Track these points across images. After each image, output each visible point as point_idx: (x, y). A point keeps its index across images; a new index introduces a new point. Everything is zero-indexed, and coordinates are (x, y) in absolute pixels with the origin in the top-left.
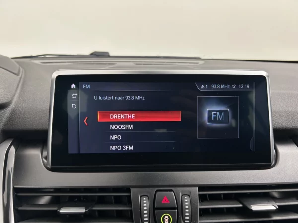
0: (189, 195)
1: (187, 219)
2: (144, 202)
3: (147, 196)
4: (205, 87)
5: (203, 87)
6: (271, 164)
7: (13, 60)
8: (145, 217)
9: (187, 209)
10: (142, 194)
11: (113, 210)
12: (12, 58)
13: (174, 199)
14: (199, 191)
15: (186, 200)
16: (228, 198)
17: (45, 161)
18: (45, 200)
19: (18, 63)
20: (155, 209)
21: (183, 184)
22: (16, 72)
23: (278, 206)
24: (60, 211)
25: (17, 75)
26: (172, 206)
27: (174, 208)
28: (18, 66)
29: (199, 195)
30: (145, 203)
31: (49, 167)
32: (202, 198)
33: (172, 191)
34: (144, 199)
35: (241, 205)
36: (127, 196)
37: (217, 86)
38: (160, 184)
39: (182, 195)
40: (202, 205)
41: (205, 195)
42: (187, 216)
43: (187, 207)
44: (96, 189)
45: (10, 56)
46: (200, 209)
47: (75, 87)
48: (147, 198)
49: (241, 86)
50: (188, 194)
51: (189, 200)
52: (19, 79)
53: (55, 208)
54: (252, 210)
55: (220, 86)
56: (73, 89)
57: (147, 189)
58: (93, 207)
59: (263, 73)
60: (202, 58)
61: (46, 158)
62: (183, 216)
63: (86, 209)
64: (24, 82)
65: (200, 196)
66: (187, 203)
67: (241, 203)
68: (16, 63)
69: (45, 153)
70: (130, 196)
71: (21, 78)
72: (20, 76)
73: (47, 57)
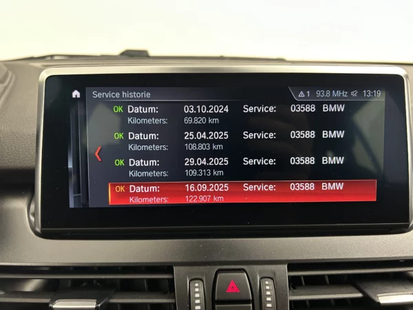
0: (272, 279)
2: (197, 290)
3: (202, 280)
4: (306, 94)
5: (301, 94)
6: (409, 225)
7: (1, 63)
9: (269, 302)
10: (194, 277)
11: (146, 304)
13: (247, 284)
14: (289, 270)
15: (268, 288)
16: (337, 282)
17: (33, 219)
18: (32, 285)
20: (214, 302)
21: (262, 259)
24: (54, 306)
25: (1, 82)
26: (244, 297)
27: (247, 302)
28: (6, 69)
29: (289, 277)
30: (198, 292)
31: (38, 230)
32: (295, 283)
33: (243, 270)
34: (197, 285)
35: (360, 295)
36: (168, 279)
37: (325, 94)
38: (223, 259)
39: (261, 278)
40: (293, 294)
41: (299, 277)
43: (269, 299)
44: (118, 267)
46: (291, 301)
47: (79, 96)
48: (201, 283)
49: (367, 93)
50: (271, 276)
51: (272, 287)
52: (2, 89)
53: (47, 301)
54: (379, 303)
55: (331, 93)
56: (77, 99)
57: (202, 268)
58: (111, 298)
59: (401, 72)
61: (34, 215)
63: (98, 303)
65: (291, 279)
66: (268, 293)
67: (361, 291)
68: (3, 66)
70: (172, 280)
71: (6, 88)
72: (6, 84)
73: (56, 58)
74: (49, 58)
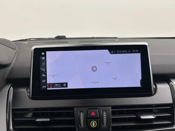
0: (106, 111)
1: (105, 124)
2: (82, 115)
4: (114, 52)
5: (112, 52)
6: (152, 94)
7: (13, 42)
8: (82, 123)
9: (105, 118)
10: (81, 111)
12: (12, 41)
14: (112, 109)
15: (104, 114)
16: (128, 112)
17: (29, 94)
18: (30, 115)
19: (15, 43)
20: (87, 118)
22: (14, 48)
23: (156, 116)
24: (36, 120)
25: (15, 49)
27: (98, 118)
28: (15, 45)
29: (112, 111)
31: (31, 97)
32: (114, 113)
33: (97, 109)
35: (135, 116)
36: (72, 112)
37: (120, 51)
39: (102, 111)
40: (113, 116)
42: (105, 122)
45: (11, 40)
46: (112, 119)
47: (44, 54)
48: (83, 113)
49: (134, 51)
51: (106, 114)
52: (15, 52)
53: (34, 119)
54: (141, 118)
55: (122, 51)
56: (43, 55)
58: (54, 118)
59: (146, 44)
60: (119, 37)
62: (103, 122)
63: (50, 119)
64: (18, 53)
68: (14, 44)
69: (28, 90)
70: (74, 112)
71: (16, 51)
72: (16, 50)
73: (31, 39)
74: (29, 40)
